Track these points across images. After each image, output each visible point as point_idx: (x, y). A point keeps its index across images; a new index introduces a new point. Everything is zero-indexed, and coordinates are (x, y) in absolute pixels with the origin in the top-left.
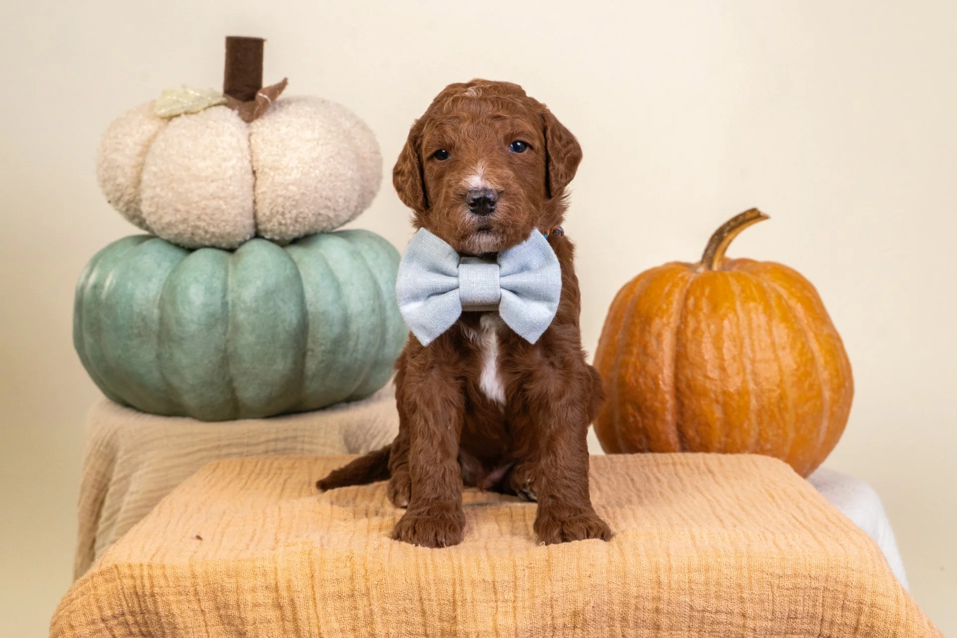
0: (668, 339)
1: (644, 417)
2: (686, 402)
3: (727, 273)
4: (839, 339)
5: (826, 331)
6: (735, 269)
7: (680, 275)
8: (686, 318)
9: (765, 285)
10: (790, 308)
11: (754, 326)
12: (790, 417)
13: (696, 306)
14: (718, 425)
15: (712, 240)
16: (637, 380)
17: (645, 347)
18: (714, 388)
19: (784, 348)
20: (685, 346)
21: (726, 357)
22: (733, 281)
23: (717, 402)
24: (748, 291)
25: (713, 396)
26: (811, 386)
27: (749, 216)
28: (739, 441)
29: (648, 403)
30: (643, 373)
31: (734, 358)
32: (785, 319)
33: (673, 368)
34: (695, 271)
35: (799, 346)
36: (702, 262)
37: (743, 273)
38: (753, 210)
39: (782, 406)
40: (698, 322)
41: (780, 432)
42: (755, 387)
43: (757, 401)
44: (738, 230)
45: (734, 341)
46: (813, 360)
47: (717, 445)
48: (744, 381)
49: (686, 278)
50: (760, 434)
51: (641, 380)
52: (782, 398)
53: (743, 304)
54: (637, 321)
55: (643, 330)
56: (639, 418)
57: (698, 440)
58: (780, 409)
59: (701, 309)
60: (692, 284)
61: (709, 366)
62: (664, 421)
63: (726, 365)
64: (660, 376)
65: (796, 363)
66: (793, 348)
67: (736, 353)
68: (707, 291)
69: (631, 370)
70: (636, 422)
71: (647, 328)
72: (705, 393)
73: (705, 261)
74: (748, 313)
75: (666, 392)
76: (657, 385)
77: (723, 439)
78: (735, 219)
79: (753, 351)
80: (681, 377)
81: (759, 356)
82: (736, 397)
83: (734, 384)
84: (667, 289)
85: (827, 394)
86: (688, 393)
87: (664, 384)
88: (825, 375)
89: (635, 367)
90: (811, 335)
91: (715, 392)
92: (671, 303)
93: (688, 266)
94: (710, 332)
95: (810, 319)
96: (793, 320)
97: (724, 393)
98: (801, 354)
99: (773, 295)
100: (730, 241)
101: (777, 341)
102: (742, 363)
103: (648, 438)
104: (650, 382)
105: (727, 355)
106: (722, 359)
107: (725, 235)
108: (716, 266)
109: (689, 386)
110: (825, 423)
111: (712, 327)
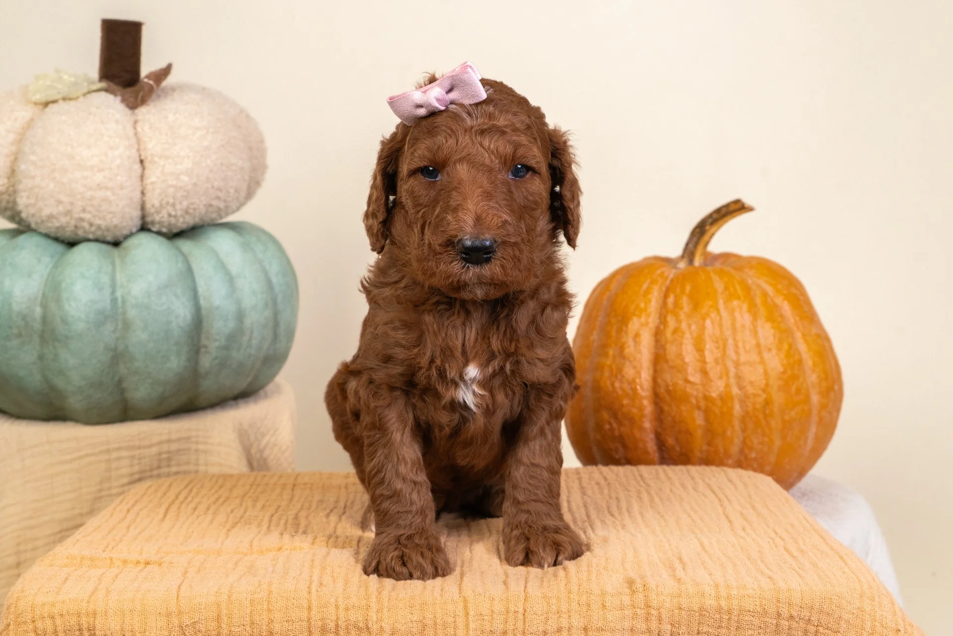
0: (646, 340)
1: (620, 424)
2: (666, 408)
3: (709, 268)
4: (827, 339)
5: (814, 331)
6: (718, 264)
7: (659, 272)
8: (665, 317)
9: (750, 281)
10: (776, 306)
11: (738, 325)
12: (775, 423)
13: (676, 304)
14: (699, 432)
15: (693, 233)
16: (613, 385)
17: (622, 348)
18: (695, 393)
19: (770, 350)
20: (663, 348)
21: (708, 360)
22: (715, 278)
23: (699, 408)
24: (732, 289)
25: (694, 401)
26: (798, 391)
27: (732, 207)
28: (721, 450)
29: (625, 410)
30: (619, 376)
31: (716, 361)
32: (770, 319)
33: (651, 372)
34: (675, 267)
35: (786, 347)
36: (683, 257)
37: (726, 269)
38: (737, 202)
39: (767, 412)
40: (679, 321)
41: (766, 439)
42: (739, 392)
43: (741, 407)
44: (720, 222)
45: (717, 342)
46: (800, 362)
47: (698, 454)
48: (728, 386)
49: (666, 274)
50: (744, 442)
51: (617, 385)
52: (767, 403)
53: (726, 303)
54: (613, 320)
55: (619, 331)
56: (615, 425)
57: (678, 449)
58: (765, 416)
59: (682, 308)
60: (672, 281)
61: (690, 370)
62: (641, 429)
63: (708, 369)
64: (637, 381)
65: (783, 365)
66: (779, 349)
67: (719, 355)
68: (688, 288)
69: (607, 374)
70: (612, 429)
71: (624, 328)
72: (685, 398)
73: (686, 255)
74: (732, 313)
75: (644, 398)
76: (634, 390)
77: (704, 447)
78: (718, 211)
79: (737, 353)
80: (659, 381)
81: (743, 358)
82: (719, 403)
83: (717, 388)
84: (645, 286)
85: (815, 398)
86: (668, 398)
87: (642, 388)
88: (813, 378)
89: (612, 370)
90: (798, 335)
91: (696, 398)
92: (650, 301)
93: (667, 261)
94: (691, 333)
95: (798, 318)
96: (779, 319)
97: (706, 398)
98: (788, 355)
99: (758, 292)
100: (713, 235)
101: (762, 341)
102: (725, 365)
103: (625, 446)
104: (626, 386)
105: (709, 357)
106: (704, 362)
107: (707, 228)
108: (697, 262)
109: (668, 392)
110: (813, 429)
111: (694, 327)
